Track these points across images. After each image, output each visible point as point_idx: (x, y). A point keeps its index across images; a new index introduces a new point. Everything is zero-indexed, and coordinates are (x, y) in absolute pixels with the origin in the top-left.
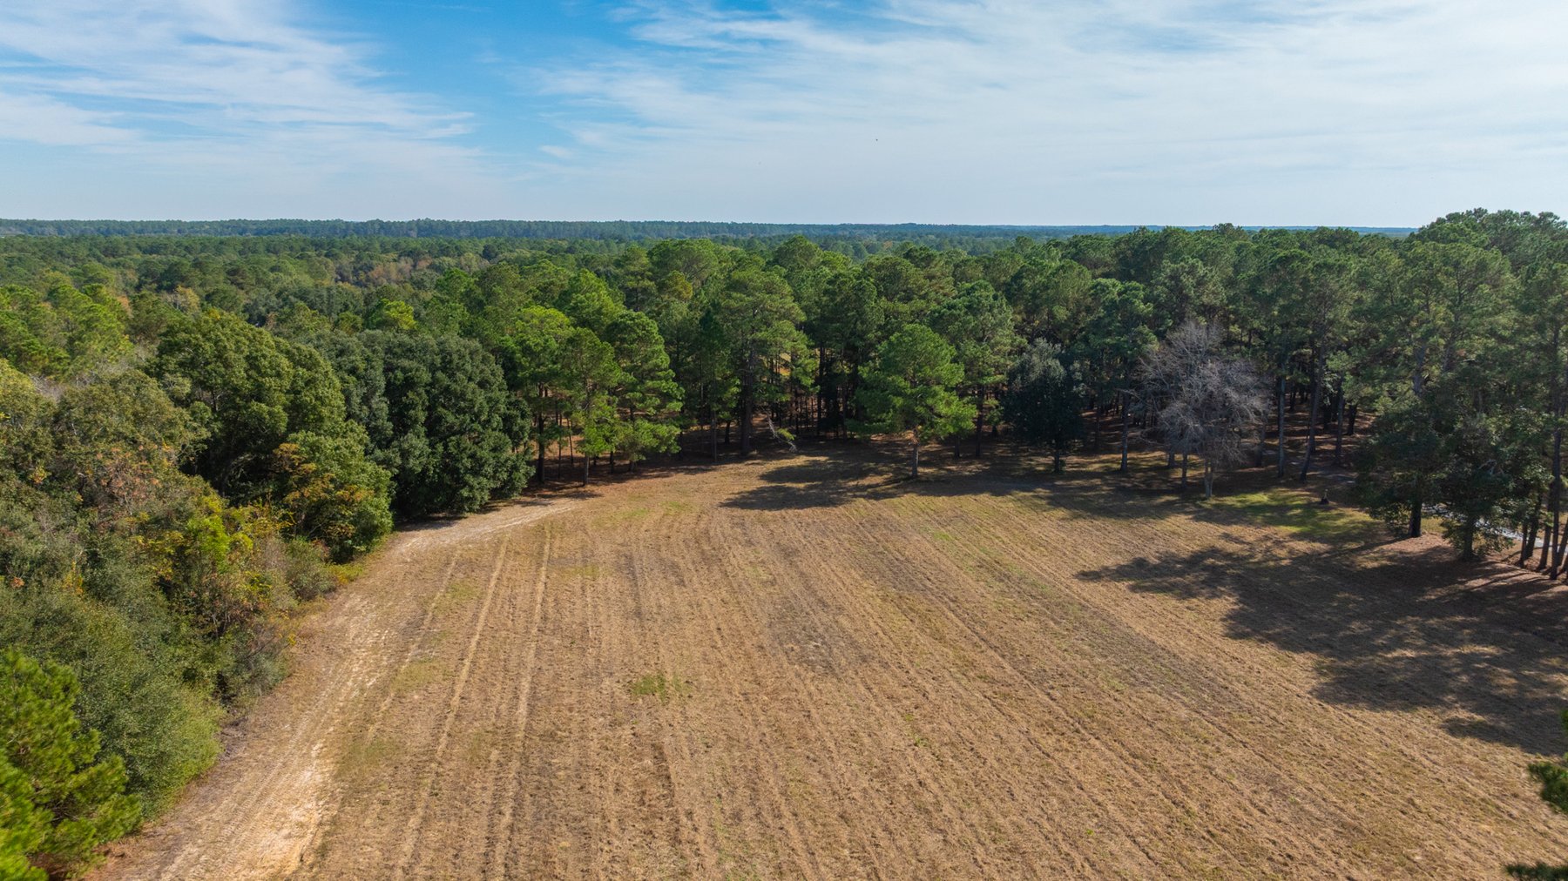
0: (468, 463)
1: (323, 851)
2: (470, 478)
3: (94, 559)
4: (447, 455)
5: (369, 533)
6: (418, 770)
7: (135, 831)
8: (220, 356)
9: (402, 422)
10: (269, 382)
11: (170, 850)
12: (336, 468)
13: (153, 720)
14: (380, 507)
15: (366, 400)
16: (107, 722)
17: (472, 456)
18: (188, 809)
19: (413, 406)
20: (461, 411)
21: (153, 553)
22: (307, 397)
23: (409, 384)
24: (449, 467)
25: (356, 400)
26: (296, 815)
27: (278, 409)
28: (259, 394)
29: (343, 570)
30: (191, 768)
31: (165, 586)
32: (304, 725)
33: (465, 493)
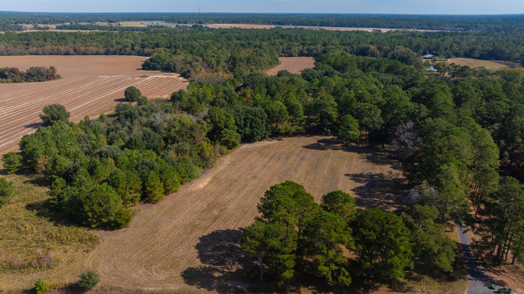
0: (256, 133)
1: (205, 187)
2: (256, 136)
3: (191, 151)
4: (252, 131)
5: (234, 145)
6: (219, 182)
7: (190, 181)
8: (215, 116)
9: (245, 125)
10: (221, 121)
11: (192, 184)
12: (229, 135)
13: (192, 171)
14: (237, 141)
15: (240, 121)
16: (187, 171)
17: (257, 132)
18: (195, 180)
19: (248, 123)
20: (256, 124)
21: (198, 150)
22: (227, 123)
23: (248, 118)
24: (252, 133)
25: (238, 121)
26: (205, 183)
27: (222, 125)
28: (220, 122)
29: (229, 150)
30: (196, 176)
31: (199, 154)
32: (211, 174)
33: (255, 138)
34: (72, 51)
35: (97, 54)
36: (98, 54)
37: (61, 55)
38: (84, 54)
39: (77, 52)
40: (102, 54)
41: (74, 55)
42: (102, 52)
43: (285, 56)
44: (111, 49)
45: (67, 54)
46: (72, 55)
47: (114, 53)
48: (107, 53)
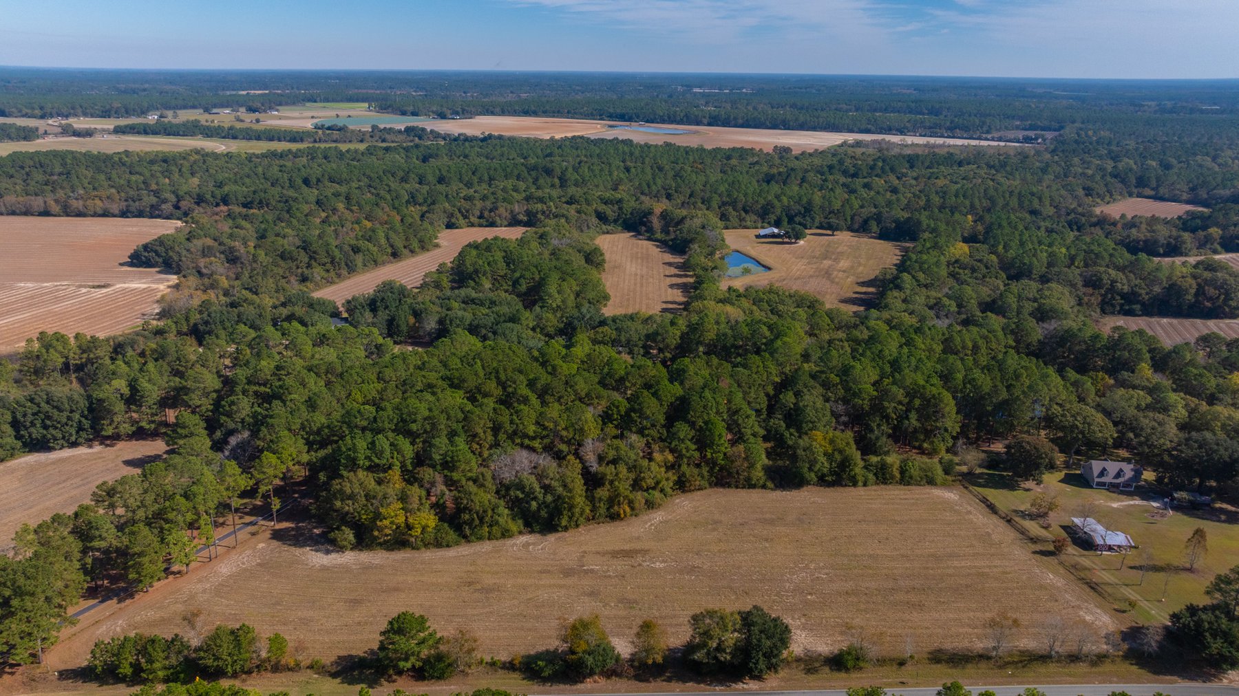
34: (55, 208)
35: (105, 214)
36: (107, 216)
37: (32, 215)
38: (80, 214)
39: (67, 212)
40: (114, 216)
41: (60, 216)
42: (117, 212)
43: (480, 226)
44: (135, 206)
45: (46, 213)
46: (55, 216)
47: (140, 214)
48: (124, 214)
